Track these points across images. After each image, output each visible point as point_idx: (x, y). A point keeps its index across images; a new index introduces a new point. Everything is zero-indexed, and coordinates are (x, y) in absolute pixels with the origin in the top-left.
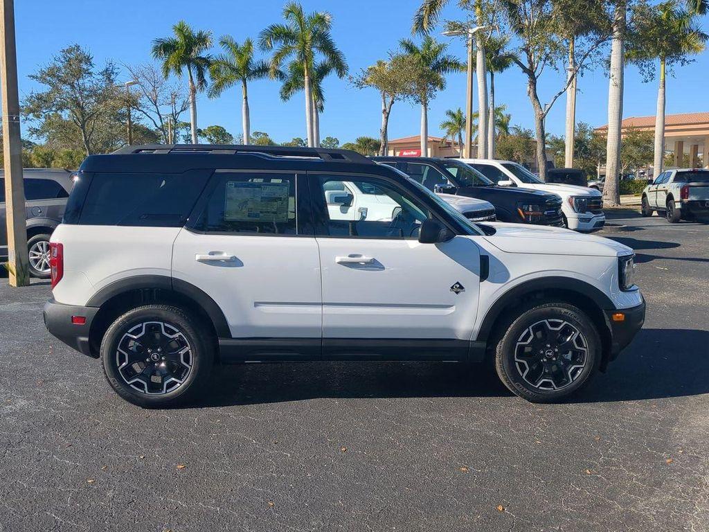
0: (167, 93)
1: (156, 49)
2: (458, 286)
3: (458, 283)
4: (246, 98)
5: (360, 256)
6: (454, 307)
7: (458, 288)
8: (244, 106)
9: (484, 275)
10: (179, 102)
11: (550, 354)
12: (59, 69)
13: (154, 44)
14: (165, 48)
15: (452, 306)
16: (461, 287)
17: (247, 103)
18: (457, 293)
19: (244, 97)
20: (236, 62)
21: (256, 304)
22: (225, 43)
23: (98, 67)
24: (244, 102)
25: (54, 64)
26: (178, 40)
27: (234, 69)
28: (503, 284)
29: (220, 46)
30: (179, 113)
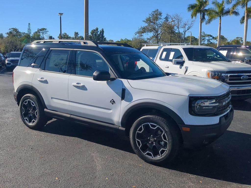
0: (182, 24)
1: (189, 8)
2: (113, 101)
3: (113, 100)
4: (220, 24)
5: (80, 84)
6: (112, 110)
7: (113, 102)
8: (219, 27)
9: (123, 98)
10: (187, 27)
11: (152, 140)
12: (150, 18)
13: (188, 6)
14: (192, 7)
15: (111, 109)
16: (114, 102)
17: (220, 26)
18: (113, 104)
19: (219, 23)
20: (217, 10)
21: (52, 98)
22: (214, 3)
23: (164, 16)
24: (219, 25)
25: (149, 16)
26: (197, 4)
27: (217, 13)
28: (130, 103)
29: (212, 4)
30: (186, 31)
